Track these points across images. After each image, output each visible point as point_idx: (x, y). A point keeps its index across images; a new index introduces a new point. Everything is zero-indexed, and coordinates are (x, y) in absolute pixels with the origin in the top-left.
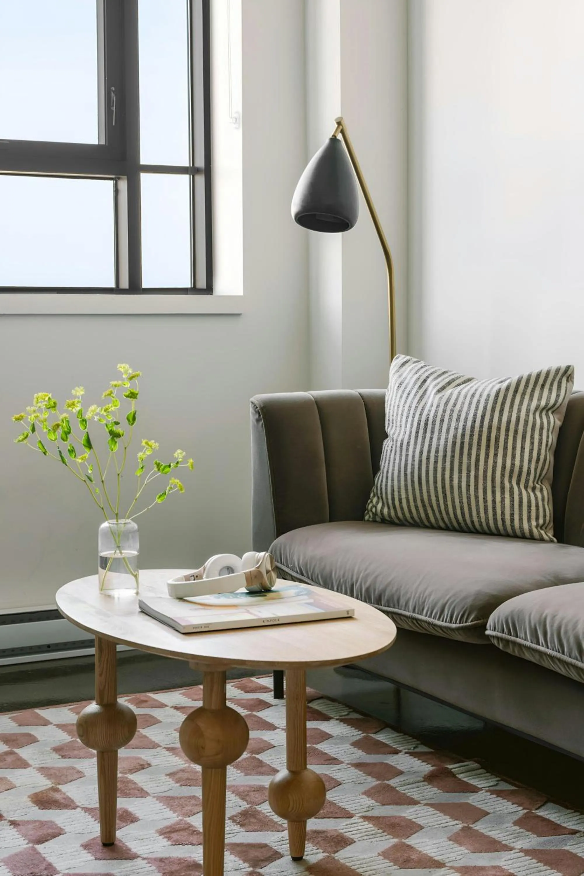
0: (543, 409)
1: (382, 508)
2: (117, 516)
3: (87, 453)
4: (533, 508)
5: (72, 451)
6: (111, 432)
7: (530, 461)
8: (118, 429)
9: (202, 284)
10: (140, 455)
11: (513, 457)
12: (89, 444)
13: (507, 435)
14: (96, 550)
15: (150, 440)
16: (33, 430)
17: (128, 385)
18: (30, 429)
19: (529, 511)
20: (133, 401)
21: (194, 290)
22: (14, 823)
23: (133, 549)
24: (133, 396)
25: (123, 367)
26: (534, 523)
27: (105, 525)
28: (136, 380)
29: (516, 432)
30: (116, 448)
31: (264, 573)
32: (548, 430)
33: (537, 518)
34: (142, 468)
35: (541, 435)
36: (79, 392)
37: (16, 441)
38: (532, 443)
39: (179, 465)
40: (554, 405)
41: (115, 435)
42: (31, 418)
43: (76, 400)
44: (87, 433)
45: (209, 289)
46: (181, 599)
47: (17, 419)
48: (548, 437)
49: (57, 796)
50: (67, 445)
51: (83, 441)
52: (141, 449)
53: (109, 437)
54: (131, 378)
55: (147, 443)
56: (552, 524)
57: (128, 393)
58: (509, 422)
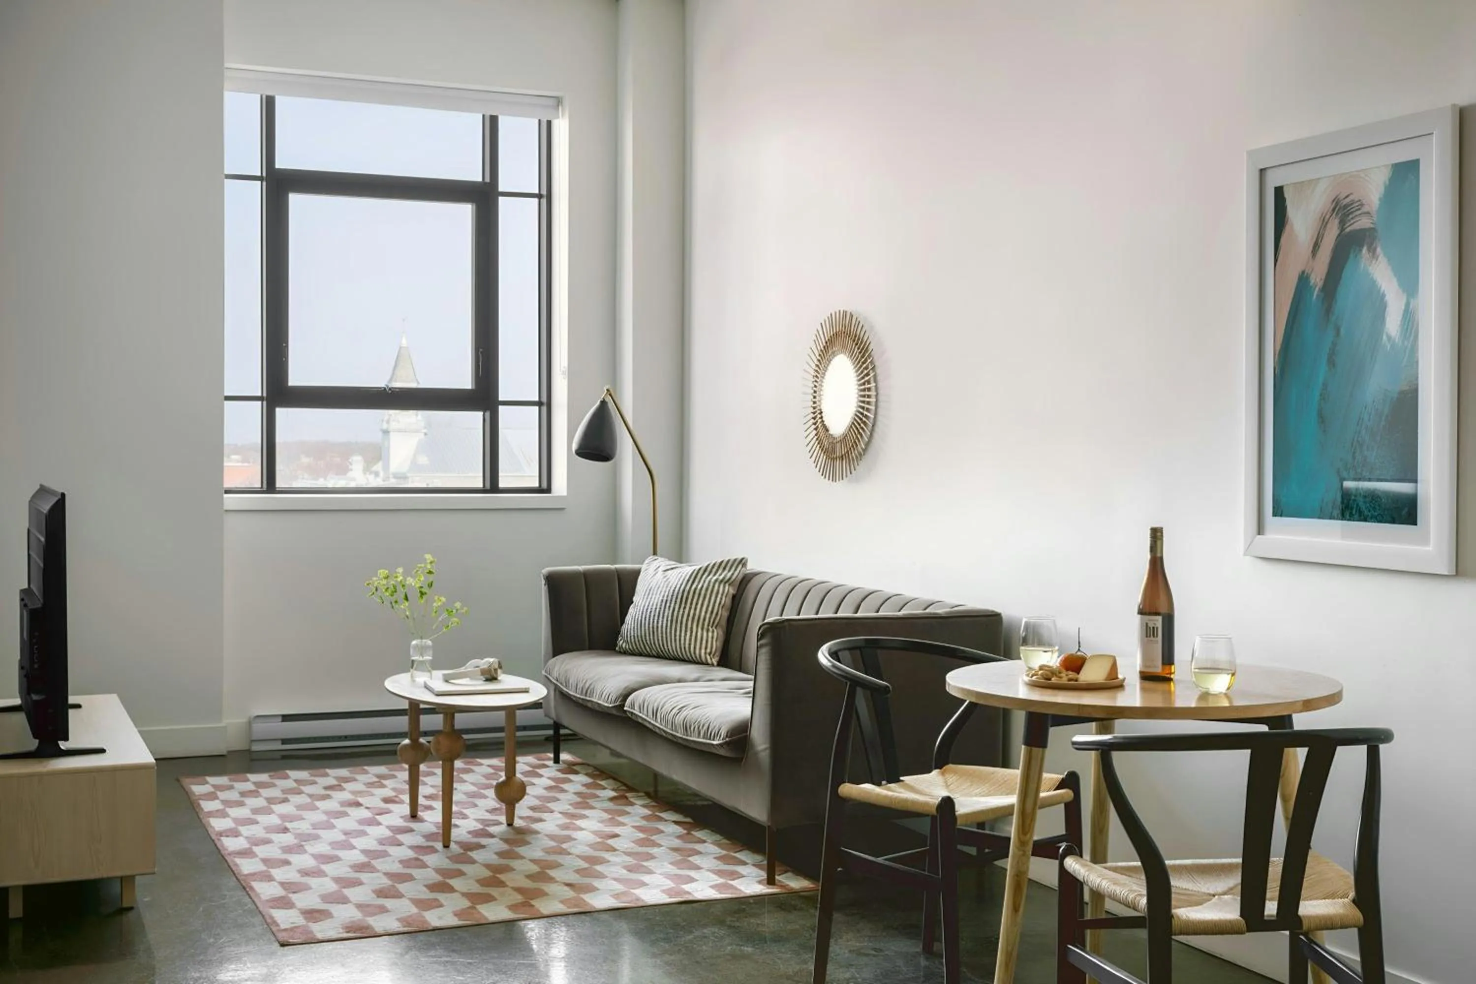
0: (722, 581)
1: (626, 646)
2: (422, 638)
3: (407, 604)
4: (704, 642)
5: (396, 602)
6: (420, 592)
7: (706, 612)
8: (423, 590)
9: (545, 486)
10: (435, 604)
11: (695, 609)
12: (407, 599)
13: (693, 597)
14: (409, 655)
15: (441, 596)
16: (377, 590)
17: (429, 566)
18: (375, 589)
19: (701, 644)
20: (432, 575)
21: (539, 490)
22: (367, 808)
23: (429, 656)
24: (430, 572)
25: (429, 557)
26: (703, 651)
27: (414, 642)
28: (433, 564)
29: (700, 594)
30: (422, 601)
31: (493, 670)
32: (722, 595)
33: (706, 648)
34: (436, 612)
35: (716, 597)
36: (400, 570)
37: (367, 596)
38: (709, 602)
39: (459, 612)
40: (730, 579)
41: (422, 594)
42: (376, 584)
43: (398, 575)
44: (406, 593)
45: (548, 490)
46: (447, 681)
47: (368, 584)
48: (721, 599)
49: (397, 799)
50: (393, 599)
51: (403, 596)
52: (435, 601)
53: (419, 595)
54: (431, 563)
55: (438, 599)
56: (718, 654)
57: (428, 571)
58: (696, 589)
